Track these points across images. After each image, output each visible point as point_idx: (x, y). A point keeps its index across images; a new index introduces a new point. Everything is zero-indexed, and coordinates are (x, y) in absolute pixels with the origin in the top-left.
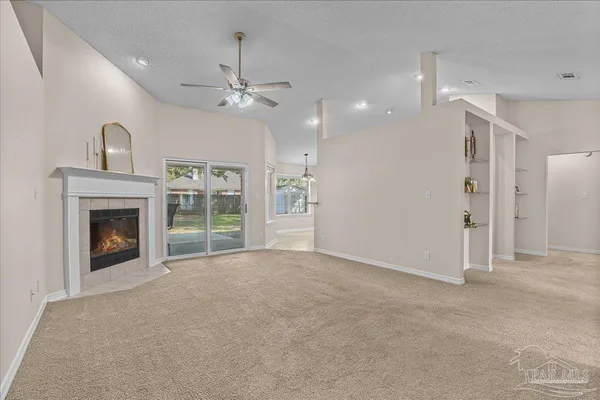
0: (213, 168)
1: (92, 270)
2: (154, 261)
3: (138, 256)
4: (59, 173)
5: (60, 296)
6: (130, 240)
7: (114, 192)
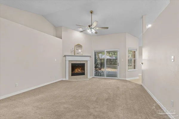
0: (107, 52)
1: (72, 76)
2: (89, 77)
3: (84, 75)
4: (65, 56)
5: (64, 79)
6: (83, 71)
7: (78, 60)
